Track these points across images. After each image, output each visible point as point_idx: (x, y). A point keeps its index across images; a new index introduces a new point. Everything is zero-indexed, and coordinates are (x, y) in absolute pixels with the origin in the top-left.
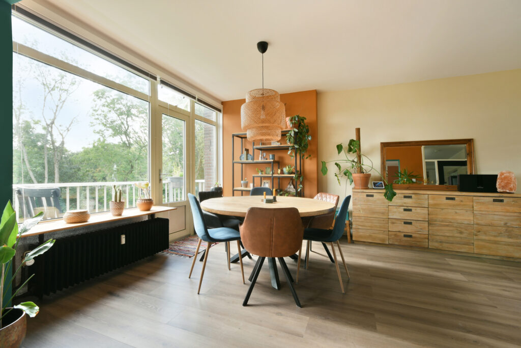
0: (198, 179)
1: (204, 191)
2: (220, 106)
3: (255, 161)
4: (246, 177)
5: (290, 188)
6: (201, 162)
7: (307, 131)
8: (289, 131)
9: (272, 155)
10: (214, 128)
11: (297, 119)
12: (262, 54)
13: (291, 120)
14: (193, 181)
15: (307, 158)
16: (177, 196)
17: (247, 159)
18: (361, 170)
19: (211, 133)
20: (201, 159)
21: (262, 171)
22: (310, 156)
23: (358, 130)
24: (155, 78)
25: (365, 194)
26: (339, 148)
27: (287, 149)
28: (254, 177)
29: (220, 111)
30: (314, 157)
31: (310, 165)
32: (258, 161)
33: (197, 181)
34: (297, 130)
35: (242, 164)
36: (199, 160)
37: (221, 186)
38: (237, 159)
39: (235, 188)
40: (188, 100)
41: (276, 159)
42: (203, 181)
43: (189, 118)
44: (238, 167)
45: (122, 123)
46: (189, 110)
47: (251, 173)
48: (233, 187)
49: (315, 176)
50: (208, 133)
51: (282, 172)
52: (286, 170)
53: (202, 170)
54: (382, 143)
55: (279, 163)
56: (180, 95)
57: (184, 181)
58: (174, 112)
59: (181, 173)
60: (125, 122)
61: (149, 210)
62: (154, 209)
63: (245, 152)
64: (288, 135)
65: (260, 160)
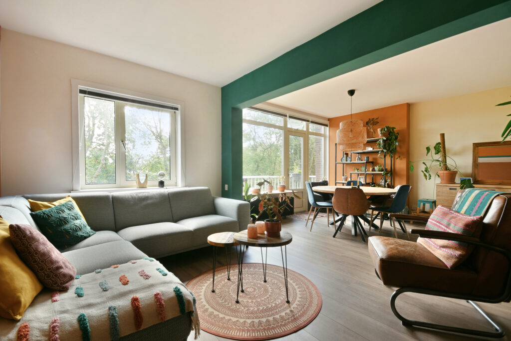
0: (310, 175)
1: (315, 181)
2: (327, 122)
3: (352, 162)
4: (346, 174)
5: (382, 182)
6: (314, 160)
7: (396, 138)
8: (379, 139)
9: (367, 157)
10: (323, 138)
11: (386, 130)
12: (350, 97)
13: (381, 131)
14: (308, 176)
15: (397, 158)
16: (296, 186)
17: (346, 161)
18: (446, 168)
19: (320, 142)
20: (314, 158)
21: (358, 169)
22: (399, 157)
23: (443, 136)
24: (286, 116)
25: (448, 188)
26: (428, 149)
27: (377, 152)
28: (351, 174)
29: (327, 126)
30: (404, 158)
31: (401, 164)
32: (355, 162)
33: (310, 176)
34: (385, 139)
35: (343, 164)
36: (312, 159)
37: (328, 180)
38: (339, 161)
39: (337, 182)
40: (304, 123)
41: (371, 160)
42: (315, 176)
43: (305, 134)
44: (340, 167)
45: (251, 131)
46: (305, 129)
47: (350, 171)
48: (336, 181)
49: (405, 173)
50: (318, 142)
51: (374, 170)
52: (376, 168)
53: (314, 167)
54: (474, 144)
55: (373, 163)
56: (300, 122)
57: (302, 176)
58: (297, 133)
59: (300, 171)
60: (253, 131)
61: (283, 191)
62: (286, 191)
63: (345, 156)
64: (378, 142)
65: (357, 162)
